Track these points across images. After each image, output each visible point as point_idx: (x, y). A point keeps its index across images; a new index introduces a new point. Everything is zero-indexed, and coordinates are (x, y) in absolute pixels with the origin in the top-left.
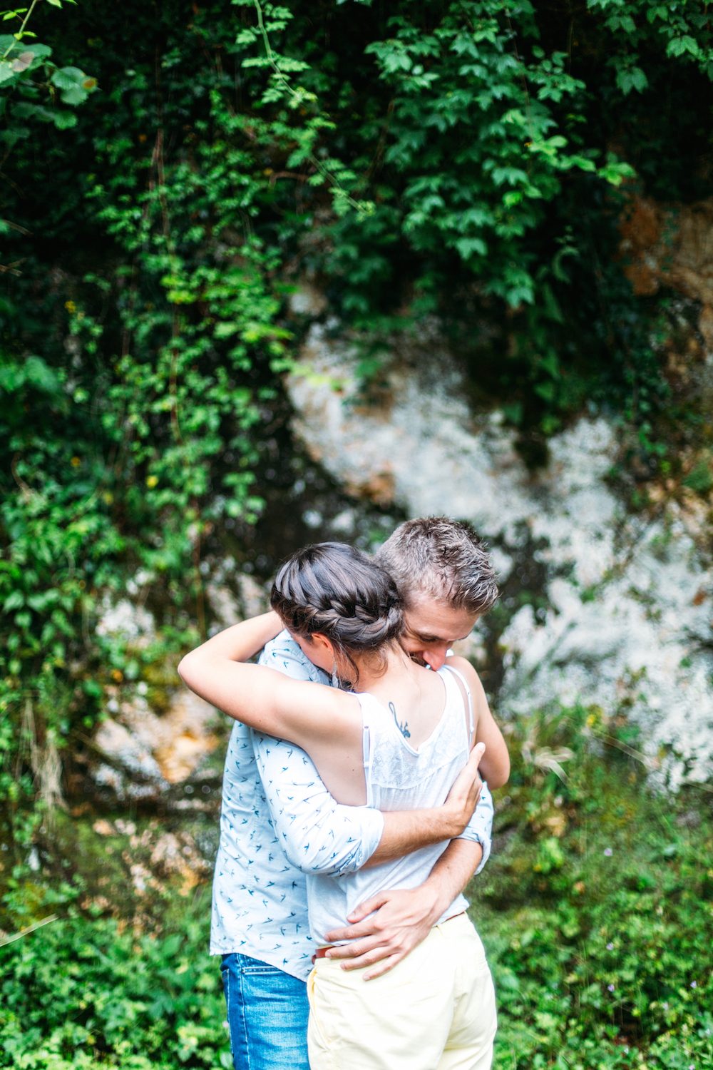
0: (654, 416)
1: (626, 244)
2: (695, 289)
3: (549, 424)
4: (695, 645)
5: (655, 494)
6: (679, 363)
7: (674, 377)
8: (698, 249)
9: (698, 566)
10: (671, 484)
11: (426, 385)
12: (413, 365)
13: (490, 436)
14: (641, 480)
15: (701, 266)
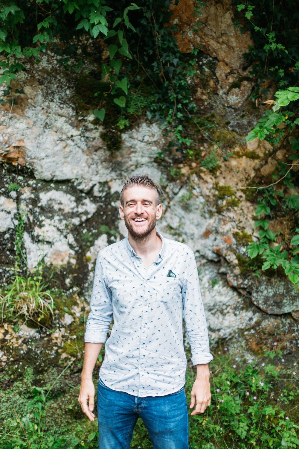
0: (185, 122)
1: (176, 21)
2: (215, 51)
3: (122, 123)
4: (205, 261)
5: (185, 170)
6: (203, 94)
7: (199, 101)
8: (217, 26)
9: (207, 215)
10: (194, 165)
11: (48, 95)
12: (41, 83)
13: (87, 129)
14: (176, 161)
15: (219, 37)
